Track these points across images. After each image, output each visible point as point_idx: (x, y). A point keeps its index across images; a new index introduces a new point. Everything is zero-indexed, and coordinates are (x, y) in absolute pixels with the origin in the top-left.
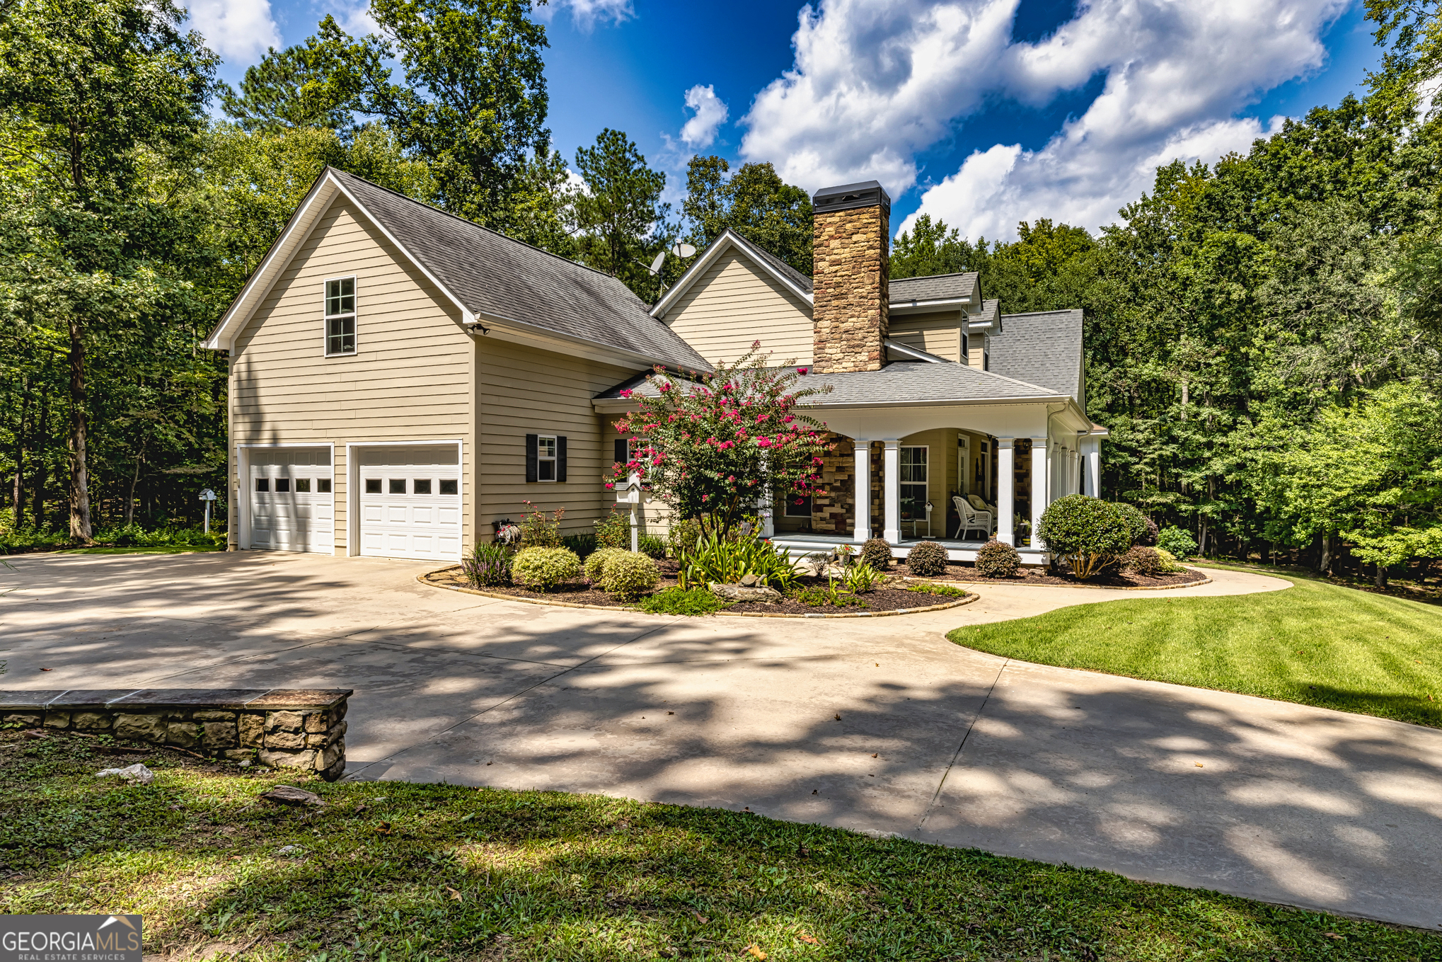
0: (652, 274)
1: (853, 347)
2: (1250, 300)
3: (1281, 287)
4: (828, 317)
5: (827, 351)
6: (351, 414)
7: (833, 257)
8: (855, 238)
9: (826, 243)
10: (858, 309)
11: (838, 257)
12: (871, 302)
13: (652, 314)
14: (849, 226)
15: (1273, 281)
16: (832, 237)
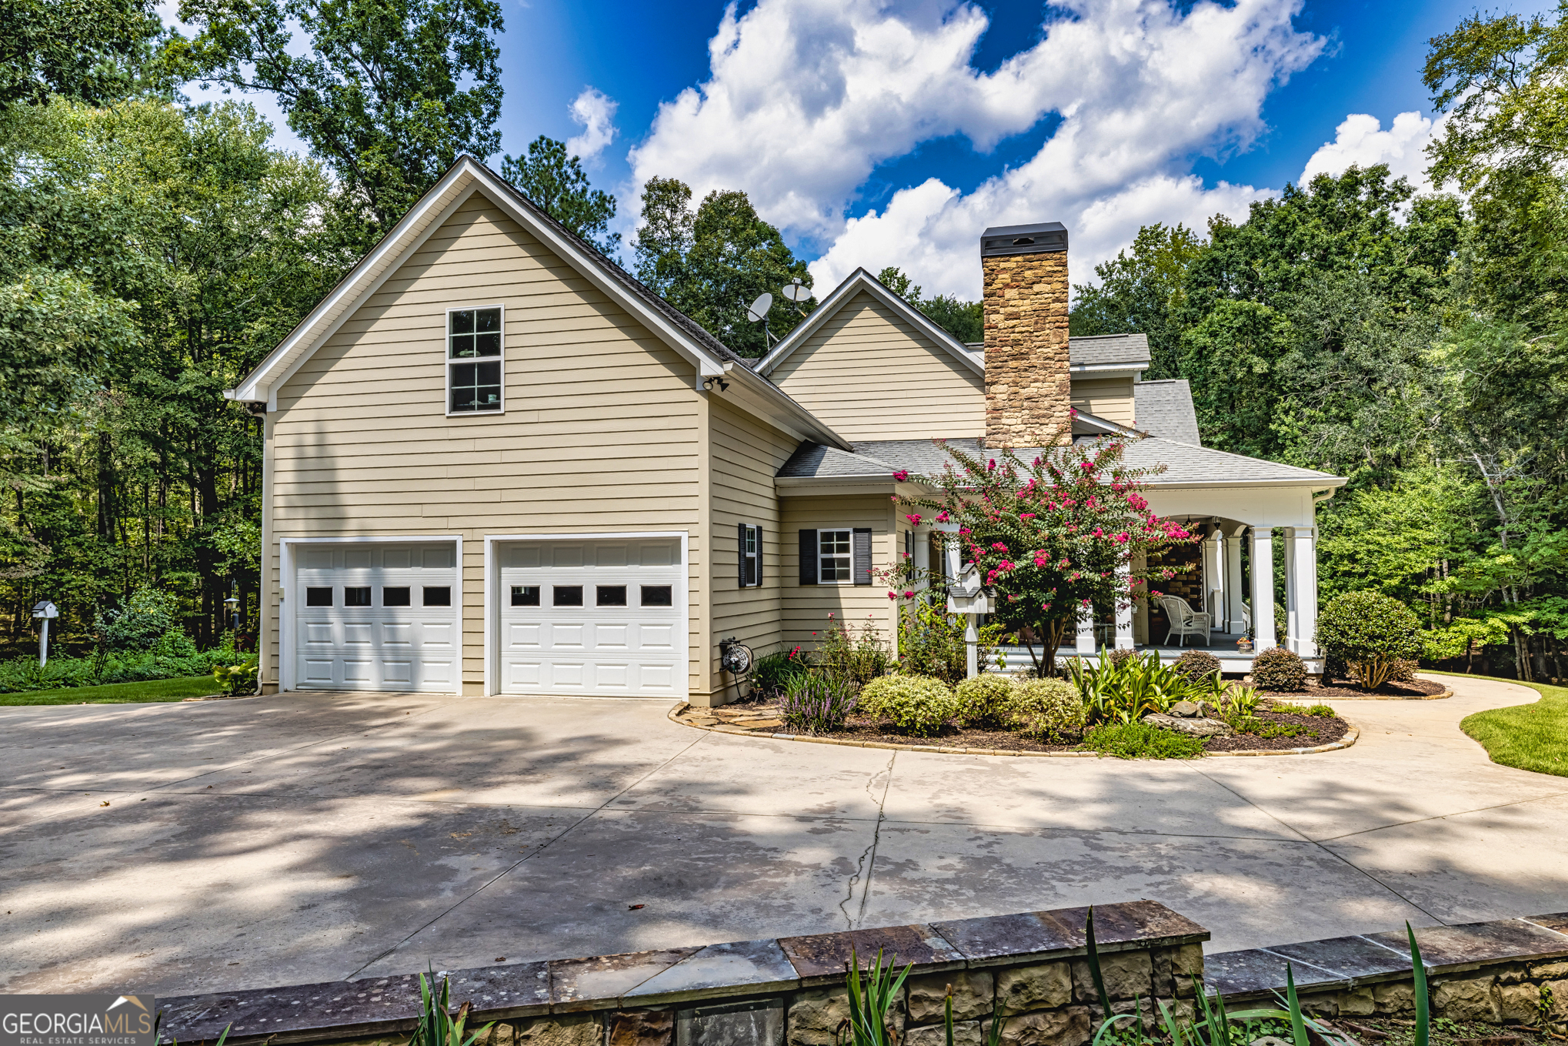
0: (752, 318)
1: (1038, 417)
2: (1272, 372)
3: (1305, 361)
4: (1004, 380)
5: (1004, 421)
6: (495, 496)
7: (1009, 310)
8: (1037, 288)
9: (1000, 292)
10: (1043, 372)
11: (1015, 310)
12: (1059, 364)
13: (757, 370)
14: (1028, 274)
15: (1296, 354)
16: (1007, 286)
